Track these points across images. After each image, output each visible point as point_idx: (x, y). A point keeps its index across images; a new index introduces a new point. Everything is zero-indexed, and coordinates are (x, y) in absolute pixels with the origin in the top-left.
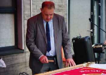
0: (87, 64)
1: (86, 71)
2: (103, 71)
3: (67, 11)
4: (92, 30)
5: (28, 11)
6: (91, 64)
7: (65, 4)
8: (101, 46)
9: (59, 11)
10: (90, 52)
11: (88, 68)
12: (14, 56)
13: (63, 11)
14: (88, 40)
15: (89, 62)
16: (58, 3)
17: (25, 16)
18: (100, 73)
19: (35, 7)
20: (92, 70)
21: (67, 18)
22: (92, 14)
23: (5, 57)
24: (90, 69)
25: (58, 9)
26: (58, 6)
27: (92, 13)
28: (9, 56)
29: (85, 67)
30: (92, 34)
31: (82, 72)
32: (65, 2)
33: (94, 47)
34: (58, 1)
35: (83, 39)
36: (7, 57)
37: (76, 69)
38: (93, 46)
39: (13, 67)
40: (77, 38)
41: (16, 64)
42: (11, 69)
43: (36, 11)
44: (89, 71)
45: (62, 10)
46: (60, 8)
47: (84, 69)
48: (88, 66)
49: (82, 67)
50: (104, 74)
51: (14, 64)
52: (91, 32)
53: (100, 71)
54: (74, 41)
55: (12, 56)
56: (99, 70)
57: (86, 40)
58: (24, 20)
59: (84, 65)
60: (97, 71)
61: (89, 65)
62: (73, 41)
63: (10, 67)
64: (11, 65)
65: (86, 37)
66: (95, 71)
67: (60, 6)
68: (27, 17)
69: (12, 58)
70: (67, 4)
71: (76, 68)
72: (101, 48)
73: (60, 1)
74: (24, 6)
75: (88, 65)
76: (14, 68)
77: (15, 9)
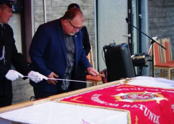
0: (124, 80)
1: (124, 89)
2: (147, 89)
3: (94, 9)
4: (130, 35)
5: (40, 9)
6: (130, 80)
8: (144, 57)
10: (129, 64)
11: (126, 86)
13: (89, 8)
14: (126, 48)
15: (127, 78)
17: (36, 16)
18: (143, 91)
19: (49, 3)
21: (94, 18)
22: (130, 12)
24: (129, 86)
27: (130, 10)
29: (122, 84)
30: (130, 40)
31: (119, 90)
33: (134, 58)
35: (119, 47)
37: (111, 88)
38: (132, 56)
39: (20, 89)
40: (110, 46)
41: (24, 85)
43: (50, 9)
44: (128, 89)
45: (87, 7)
46: (85, 5)
47: (120, 87)
49: (118, 85)
52: (129, 37)
53: (142, 89)
54: (106, 50)
56: (141, 87)
57: (123, 48)
58: (35, 22)
59: (122, 82)
60: (139, 89)
61: (128, 81)
62: (104, 49)
64: (18, 86)
65: (123, 44)
66: (136, 89)
68: (39, 17)
71: (110, 86)
72: (143, 59)
74: (34, 2)
75: (126, 81)
76: (22, 90)
77: (22, 7)
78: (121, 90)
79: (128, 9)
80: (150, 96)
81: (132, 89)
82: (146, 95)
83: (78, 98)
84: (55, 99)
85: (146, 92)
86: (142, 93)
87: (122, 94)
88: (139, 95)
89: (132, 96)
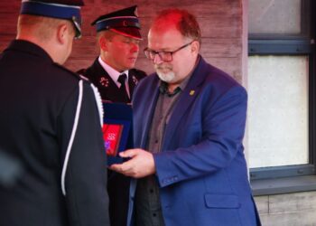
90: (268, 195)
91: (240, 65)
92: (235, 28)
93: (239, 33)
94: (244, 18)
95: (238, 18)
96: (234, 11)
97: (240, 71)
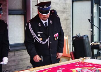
0: (82, 59)
1: (80, 65)
2: (96, 66)
3: (70, 13)
4: (92, 30)
6: (86, 59)
7: (69, 7)
8: (99, 43)
9: (64, 13)
11: (83, 63)
12: (23, 51)
13: (67, 12)
15: (85, 58)
16: (62, 6)
18: (92, 67)
20: (86, 64)
21: (70, 19)
22: (92, 16)
23: (15, 52)
24: (84, 63)
25: (63, 11)
26: (63, 8)
27: (92, 14)
28: (19, 51)
29: (80, 61)
30: (92, 33)
31: (76, 66)
32: (69, 5)
33: (92, 44)
34: (62, 4)
35: (82, 37)
36: (18, 52)
39: (22, 61)
40: (76, 36)
42: (21, 63)
44: (83, 65)
45: (66, 12)
46: (65, 10)
47: (79, 63)
48: (83, 61)
50: (95, 68)
51: (23, 59)
52: (91, 31)
53: (92, 65)
54: (74, 39)
55: (22, 51)
57: (85, 38)
60: (90, 65)
61: (85, 60)
63: (20, 61)
65: (85, 35)
66: (88, 65)
67: (65, 9)
69: (22, 53)
70: (70, 7)
71: (72, 63)
72: (98, 45)
73: (64, 4)
74: (32, 8)
77: (25, 11)
78: (78, 65)
79: (91, 14)
80: (95, 71)
81: (85, 65)
82: (93, 70)
83: (49, 70)
84: (33, 70)
85: (94, 68)
86: (91, 68)
87: (78, 69)
88: (89, 70)
89: (84, 70)
90: (15, 51)
91: (6, 17)
92: (5, 8)
93: (6, 9)
94: (7, 5)
95: (6, 5)
96: (5, 3)
97: (6, 19)
